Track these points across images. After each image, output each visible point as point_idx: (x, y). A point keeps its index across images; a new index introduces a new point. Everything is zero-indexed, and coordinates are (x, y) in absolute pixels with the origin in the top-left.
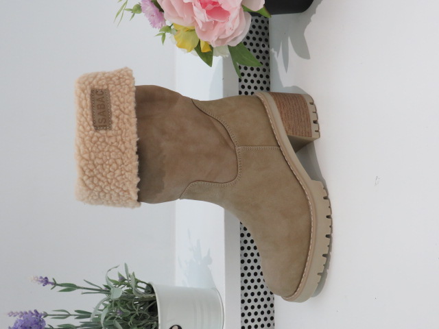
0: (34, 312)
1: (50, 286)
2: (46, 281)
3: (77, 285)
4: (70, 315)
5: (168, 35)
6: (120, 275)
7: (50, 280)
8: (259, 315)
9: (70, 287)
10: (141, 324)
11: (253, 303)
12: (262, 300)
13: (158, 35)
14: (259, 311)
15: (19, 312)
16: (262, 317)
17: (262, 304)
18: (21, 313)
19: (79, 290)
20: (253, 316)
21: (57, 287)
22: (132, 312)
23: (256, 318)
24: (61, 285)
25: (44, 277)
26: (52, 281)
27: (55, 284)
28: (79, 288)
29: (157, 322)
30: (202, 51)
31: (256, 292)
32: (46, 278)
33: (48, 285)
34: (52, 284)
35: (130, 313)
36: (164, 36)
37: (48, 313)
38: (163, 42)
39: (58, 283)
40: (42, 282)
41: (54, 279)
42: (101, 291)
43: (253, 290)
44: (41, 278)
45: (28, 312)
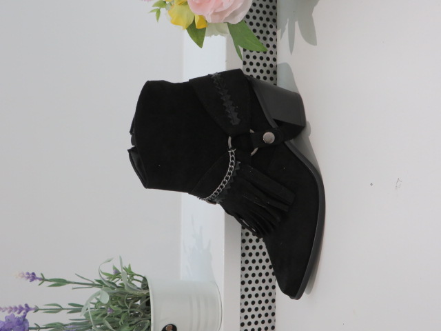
0: (24, 306)
1: (38, 282)
2: (33, 277)
3: (68, 280)
4: (63, 309)
5: (163, 10)
6: (114, 268)
7: (38, 275)
8: (260, 311)
9: (60, 282)
10: (133, 323)
11: (253, 298)
12: (263, 295)
13: (152, 11)
14: (260, 307)
15: (7, 307)
16: (263, 313)
17: (263, 299)
18: (11, 308)
19: (70, 285)
20: (253, 312)
21: (45, 282)
22: (124, 310)
23: (256, 314)
24: (50, 280)
25: (30, 273)
26: (41, 277)
27: (43, 280)
28: (69, 283)
29: (150, 320)
30: (197, 27)
31: (257, 286)
32: (33, 274)
33: (35, 281)
34: (40, 279)
35: (121, 310)
36: (158, 12)
37: (40, 308)
38: (158, 19)
39: (46, 278)
40: (28, 278)
41: (42, 274)
42: (93, 285)
43: (253, 284)
44: (28, 273)
45: (18, 306)
